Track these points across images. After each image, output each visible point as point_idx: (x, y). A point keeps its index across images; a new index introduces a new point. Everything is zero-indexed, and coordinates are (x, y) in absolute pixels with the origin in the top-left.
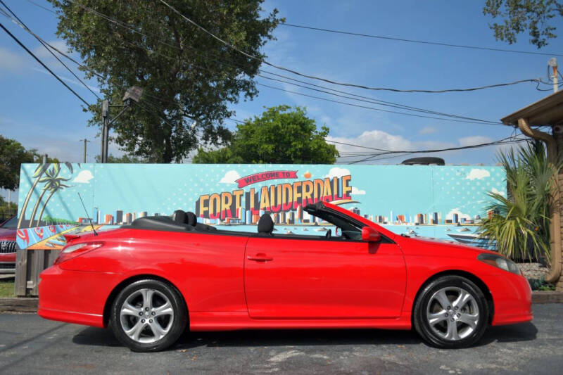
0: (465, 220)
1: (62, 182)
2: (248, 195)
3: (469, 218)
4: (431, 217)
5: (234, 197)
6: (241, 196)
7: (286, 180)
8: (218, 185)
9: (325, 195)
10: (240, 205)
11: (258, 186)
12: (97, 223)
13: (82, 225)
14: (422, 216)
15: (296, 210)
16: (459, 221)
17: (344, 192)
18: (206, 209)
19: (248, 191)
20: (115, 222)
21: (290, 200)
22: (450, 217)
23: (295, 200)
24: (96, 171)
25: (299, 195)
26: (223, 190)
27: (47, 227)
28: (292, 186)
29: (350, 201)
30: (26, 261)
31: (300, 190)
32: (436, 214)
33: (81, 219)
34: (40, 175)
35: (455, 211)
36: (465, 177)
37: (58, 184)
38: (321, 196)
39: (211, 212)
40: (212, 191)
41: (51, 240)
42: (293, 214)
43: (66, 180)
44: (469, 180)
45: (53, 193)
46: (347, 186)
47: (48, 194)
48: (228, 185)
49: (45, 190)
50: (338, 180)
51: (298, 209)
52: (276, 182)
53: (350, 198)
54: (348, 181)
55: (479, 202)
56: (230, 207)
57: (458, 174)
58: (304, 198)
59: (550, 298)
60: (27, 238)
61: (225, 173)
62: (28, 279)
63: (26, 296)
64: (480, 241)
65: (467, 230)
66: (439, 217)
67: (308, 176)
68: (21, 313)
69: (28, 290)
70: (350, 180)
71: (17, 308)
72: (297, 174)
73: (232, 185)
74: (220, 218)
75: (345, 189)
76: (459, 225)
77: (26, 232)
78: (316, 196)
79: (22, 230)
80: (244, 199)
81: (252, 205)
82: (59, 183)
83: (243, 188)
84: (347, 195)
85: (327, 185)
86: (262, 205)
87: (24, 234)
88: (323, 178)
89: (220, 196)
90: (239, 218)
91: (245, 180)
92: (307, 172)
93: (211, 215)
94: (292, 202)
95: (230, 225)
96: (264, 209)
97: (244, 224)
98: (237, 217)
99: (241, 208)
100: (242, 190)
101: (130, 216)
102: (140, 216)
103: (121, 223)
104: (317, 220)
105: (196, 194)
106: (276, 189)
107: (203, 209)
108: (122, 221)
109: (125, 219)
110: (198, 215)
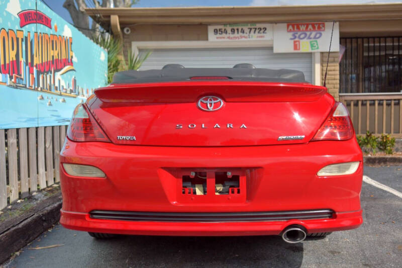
2: (26, 41)
5: (17, 39)
6: (22, 40)
7: (47, 30)
10: (22, 57)
11: (32, 29)
15: (51, 73)
17: (70, 58)
19: (26, 36)
23: (51, 59)
25: (53, 53)
26: (9, 25)
28: (49, 39)
29: (72, 68)
31: (53, 46)
38: (62, 56)
39: (2, 62)
40: (1, 22)
46: (71, 51)
48: (13, 19)
50: (68, 41)
54: (71, 44)
56: (16, 56)
57: (99, 54)
58: (55, 58)
67: (56, 29)
72: (51, 23)
74: (9, 73)
75: (71, 54)
80: (24, 47)
83: (23, 29)
84: (72, 62)
89: (8, 34)
90: (22, 77)
92: (56, 23)
93: (2, 65)
94: (50, 61)
95: (17, 87)
96: (36, 66)
97: (25, 87)
98: (21, 75)
99: (22, 60)
100: (22, 31)
104: (61, 89)
106: (42, 38)
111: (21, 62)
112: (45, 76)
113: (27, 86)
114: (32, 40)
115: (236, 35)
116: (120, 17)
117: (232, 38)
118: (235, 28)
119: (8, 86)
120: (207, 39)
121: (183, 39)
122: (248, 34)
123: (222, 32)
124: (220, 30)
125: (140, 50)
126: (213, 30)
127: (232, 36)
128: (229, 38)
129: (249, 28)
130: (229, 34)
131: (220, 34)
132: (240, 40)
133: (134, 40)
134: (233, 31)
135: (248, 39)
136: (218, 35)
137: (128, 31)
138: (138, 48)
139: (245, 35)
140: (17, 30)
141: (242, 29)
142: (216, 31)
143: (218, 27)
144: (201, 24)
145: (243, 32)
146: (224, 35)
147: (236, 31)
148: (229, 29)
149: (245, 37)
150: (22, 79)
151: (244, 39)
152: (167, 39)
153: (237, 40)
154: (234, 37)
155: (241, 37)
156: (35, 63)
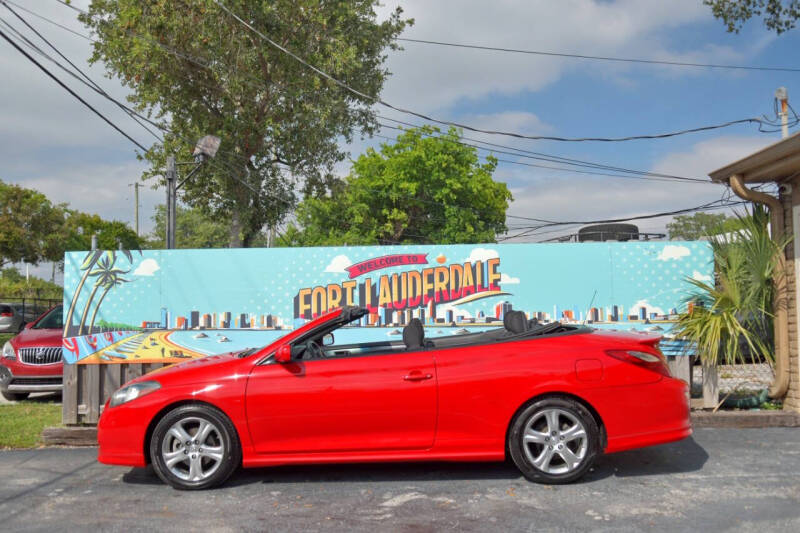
0: (656, 315)
1: (119, 276)
2: (362, 287)
3: (661, 313)
4: (609, 312)
5: (344, 291)
6: (353, 288)
7: (413, 267)
8: (322, 275)
9: (465, 285)
10: (353, 301)
11: (376, 275)
12: (165, 329)
13: (147, 331)
14: (596, 311)
15: (426, 306)
16: (648, 316)
17: (491, 281)
18: (308, 307)
19: (363, 282)
20: (189, 326)
21: (418, 293)
22: (636, 311)
23: (425, 292)
24: (163, 260)
25: (430, 286)
27: (102, 334)
28: (421, 275)
29: (498, 292)
30: (76, 379)
31: (431, 279)
32: (616, 308)
33: (145, 324)
34: (91, 266)
35: (642, 303)
36: (657, 256)
37: (113, 278)
38: (460, 285)
39: (314, 310)
40: (315, 282)
41: (107, 351)
42: (423, 312)
43: (124, 273)
44: (661, 261)
45: (108, 289)
46: (495, 272)
47: (101, 291)
48: (336, 275)
49: (98, 286)
50: (482, 265)
51: (429, 304)
52: (399, 269)
53: (499, 288)
54: (495, 266)
55: (675, 290)
56: (340, 303)
57: (646, 253)
58: (437, 290)
59: (771, 420)
60: (76, 349)
61: (331, 258)
62: (79, 402)
63: (77, 425)
64: (677, 344)
65: (659, 329)
66: (620, 312)
67: (442, 260)
68: (74, 447)
69: (79, 417)
70: (498, 265)
71: (67, 441)
72: (427, 258)
73: (340, 274)
75: (492, 278)
76: (647, 322)
77: (75, 341)
78: (452, 287)
79: (69, 339)
80: (357, 293)
81: (368, 302)
82: (115, 276)
84: (495, 286)
85: (468, 272)
86: (382, 301)
87: (71, 343)
88: (462, 262)
89: (326, 289)
91: (358, 267)
92: (441, 255)
93: (314, 314)
94: (421, 296)
96: (384, 305)
97: (358, 326)
99: (353, 304)
101: (209, 318)
102: (222, 318)
103: (197, 328)
104: (455, 319)
105: (294, 288)
106: (399, 279)
107: (303, 307)
108: (198, 325)
109: (202, 322)
110: (297, 315)
112: (406, 312)
113: (363, 325)
114: (375, 284)
140: (343, 282)
156: (381, 302)
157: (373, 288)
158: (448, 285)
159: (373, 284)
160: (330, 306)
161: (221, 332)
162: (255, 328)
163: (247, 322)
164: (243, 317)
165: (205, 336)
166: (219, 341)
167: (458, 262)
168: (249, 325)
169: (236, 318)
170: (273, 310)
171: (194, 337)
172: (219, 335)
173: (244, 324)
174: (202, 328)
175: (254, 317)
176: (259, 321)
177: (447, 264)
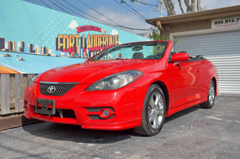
2: (82, 38)
5: (75, 39)
6: (79, 38)
7: (97, 33)
8: (67, 29)
9: (111, 44)
10: (78, 45)
11: (86, 33)
15: (100, 51)
18: (61, 45)
19: (82, 36)
23: (100, 45)
25: (101, 42)
26: (70, 33)
28: (99, 37)
31: (102, 40)
38: (109, 44)
39: (64, 47)
40: (64, 32)
46: (118, 40)
48: (72, 30)
50: (115, 37)
52: (93, 33)
54: (118, 37)
56: (74, 45)
58: (103, 45)
61: (71, 21)
67: (105, 32)
72: (101, 30)
73: (74, 30)
74: (69, 52)
75: (117, 42)
78: (107, 44)
80: (79, 41)
81: (83, 46)
83: (80, 34)
85: (111, 38)
89: (69, 36)
90: (78, 53)
91: (80, 28)
92: (105, 30)
93: (64, 49)
94: (99, 46)
95: (74, 57)
96: (89, 49)
97: (80, 57)
98: (77, 53)
99: (78, 47)
100: (79, 35)
101: (11, 44)
102: (19, 45)
103: (4, 50)
104: (108, 58)
105: (56, 33)
106: (93, 37)
107: (60, 45)
108: (4, 48)
109: (6, 46)
110: (57, 49)
111: (77, 47)
112: (95, 53)
113: (82, 57)
114: (86, 38)
115: (228, 23)
116: (161, 22)
117: (225, 26)
118: (228, 19)
119: (68, 57)
120: (210, 28)
121: (197, 29)
122: (237, 22)
123: (220, 23)
124: (218, 21)
125: (174, 37)
126: (214, 23)
127: (226, 24)
128: (224, 26)
129: (237, 19)
130: (224, 23)
131: (218, 24)
132: (231, 26)
133: (171, 33)
134: (227, 21)
135: (237, 25)
136: (217, 25)
137: (167, 28)
138: (173, 36)
139: (234, 23)
140: (75, 35)
141: (233, 19)
142: (216, 23)
143: (217, 20)
144: (207, 20)
145: (233, 21)
146: (221, 24)
147: (229, 21)
148: (224, 20)
149: (234, 24)
150: (78, 54)
151: (233, 25)
152: (188, 30)
153: (229, 26)
154: (227, 25)
155: (232, 24)
156: (88, 47)
157: (85, 39)
158: (106, 43)
159: (85, 38)
160: (70, 46)
161: (19, 54)
162: (38, 53)
163: (34, 49)
164: (31, 46)
165: (9, 56)
166: (18, 60)
167: (109, 34)
168: (34, 52)
169: (27, 46)
170: (46, 44)
171: (2, 56)
172: (18, 56)
173: (32, 51)
174: (7, 50)
175: (37, 47)
176: (40, 49)
177: (106, 34)
